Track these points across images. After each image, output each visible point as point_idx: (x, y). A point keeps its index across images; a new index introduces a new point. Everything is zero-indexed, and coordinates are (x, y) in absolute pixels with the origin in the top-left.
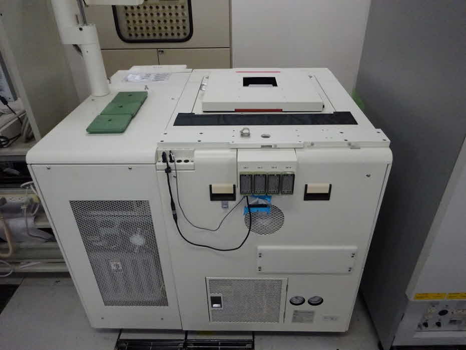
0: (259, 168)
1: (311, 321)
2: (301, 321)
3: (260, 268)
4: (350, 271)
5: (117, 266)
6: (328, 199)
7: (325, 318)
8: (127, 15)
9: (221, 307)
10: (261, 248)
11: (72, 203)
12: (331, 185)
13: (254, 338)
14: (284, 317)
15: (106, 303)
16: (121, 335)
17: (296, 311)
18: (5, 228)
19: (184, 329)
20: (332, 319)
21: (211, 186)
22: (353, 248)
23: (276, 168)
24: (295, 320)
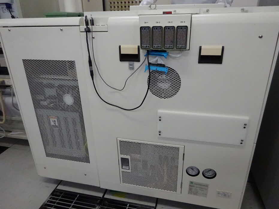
0: (157, 22)
1: (205, 195)
2: (196, 194)
3: (160, 132)
4: (241, 143)
5: (55, 121)
6: (221, 63)
7: (219, 193)
8: (111, 7)
9: (129, 169)
10: (160, 111)
11: (24, 61)
12: (223, 48)
13: (156, 206)
14: (181, 187)
15: (48, 155)
16: (58, 186)
17: (192, 182)
18: (2, 103)
19: (101, 187)
20: (225, 195)
21: (120, 47)
22: (245, 118)
23: (172, 22)
24: (190, 191)
